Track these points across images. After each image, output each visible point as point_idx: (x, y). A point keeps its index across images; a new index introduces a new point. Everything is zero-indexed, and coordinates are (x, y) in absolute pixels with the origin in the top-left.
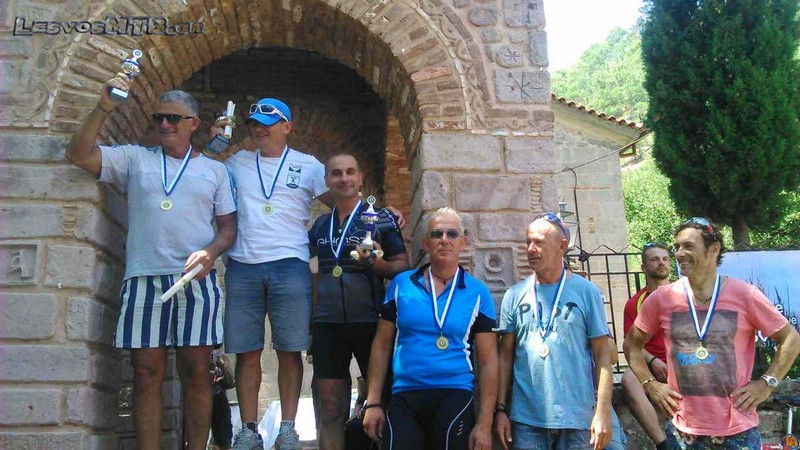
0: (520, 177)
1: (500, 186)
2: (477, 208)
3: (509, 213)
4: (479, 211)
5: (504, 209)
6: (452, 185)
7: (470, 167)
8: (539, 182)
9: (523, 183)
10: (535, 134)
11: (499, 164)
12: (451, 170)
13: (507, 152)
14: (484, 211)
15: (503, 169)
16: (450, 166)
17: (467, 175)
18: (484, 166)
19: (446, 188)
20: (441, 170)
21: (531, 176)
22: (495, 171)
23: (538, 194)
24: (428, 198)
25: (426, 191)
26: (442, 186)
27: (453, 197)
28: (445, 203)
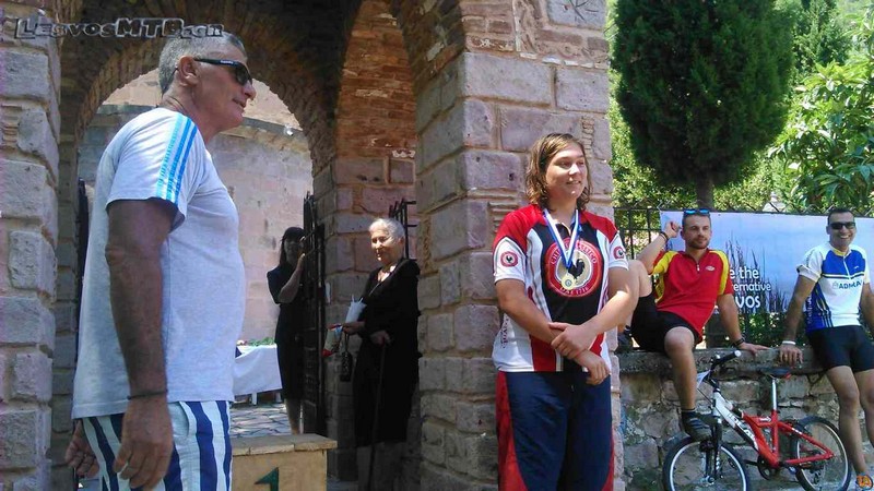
0: (571, 115)
1: (550, 124)
2: (524, 148)
6: (498, 119)
7: (518, 98)
8: (592, 123)
9: (575, 122)
10: (589, 65)
11: (549, 98)
12: (496, 99)
13: (558, 84)
15: (553, 104)
16: (496, 94)
17: (513, 108)
18: (534, 99)
19: (490, 121)
20: (485, 99)
21: (584, 114)
22: (544, 105)
23: (590, 137)
24: (471, 132)
25: (468, 123)
26: (486, 118)
27: (498, 133)
28: (489, 139)
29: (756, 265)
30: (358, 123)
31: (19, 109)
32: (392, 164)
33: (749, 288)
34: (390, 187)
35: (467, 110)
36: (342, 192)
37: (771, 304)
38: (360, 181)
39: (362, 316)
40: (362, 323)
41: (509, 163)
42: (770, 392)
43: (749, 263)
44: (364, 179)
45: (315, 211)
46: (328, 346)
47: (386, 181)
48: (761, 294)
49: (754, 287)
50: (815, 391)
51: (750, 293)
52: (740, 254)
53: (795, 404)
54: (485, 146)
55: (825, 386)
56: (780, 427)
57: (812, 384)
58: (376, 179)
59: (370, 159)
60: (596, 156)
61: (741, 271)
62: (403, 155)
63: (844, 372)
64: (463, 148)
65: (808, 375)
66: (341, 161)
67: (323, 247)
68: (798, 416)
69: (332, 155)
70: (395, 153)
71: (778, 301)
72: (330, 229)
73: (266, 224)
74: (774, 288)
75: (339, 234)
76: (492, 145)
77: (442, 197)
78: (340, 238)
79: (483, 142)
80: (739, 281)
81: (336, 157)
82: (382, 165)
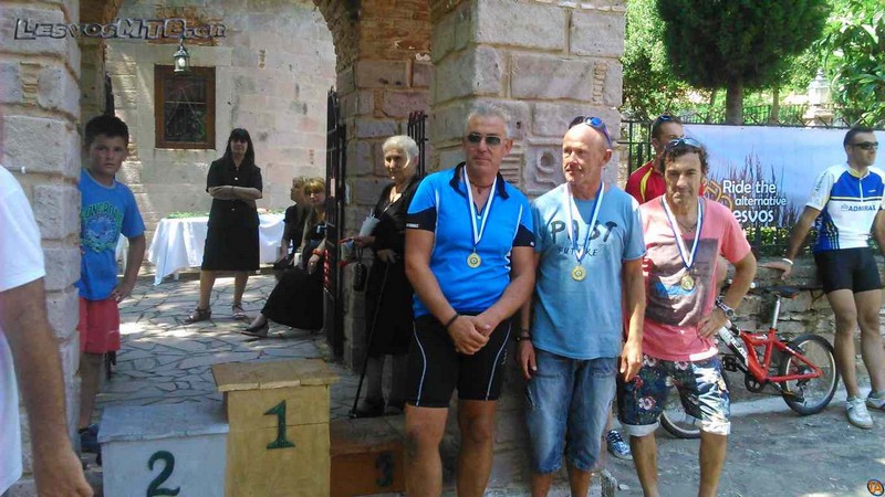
0: (584, 61)
1: (561, 71)
2: (533, 96)
3: (567, 103)
4: (536, 99)
5: (562, 99)
6: (508, 68)
7: (531, 44)
8: (605, 68)
9: (587, 68)
10: (606, 8)
11: (562, 44)
12: (508, 46)
13: (573, 29)
14: (540, 100)
15: (566, 50)
16: (507, 40)
17: (525, 54)
18: (546, 45)
19: (501, 69)
20: (496, 46)
21: (596, 60)
22: (556, 51)
23: (601, 82)
24: (480, 80)
25: (478, 71)
26: (497, 66)
27: (508, 81)
28: (499, 87)
29: (774, 179)
30: (381, 25)
31: (37, 66)
32: (415, 67)
33: (763, 203)
34: (412, 91)
35: (478, 58)
36: (363, 95)
37: (784, 218)
38: (381, 85)
39: (375, 231)
40: (373, 238)
41: (516, 112)
42: (773, 307)
43: (767, 178)
44: (386, 82)
45: (338, 110)
46: (343, 257)
47: (408, 85)
48: (775, 208)
49: (769, 202)
50: (817, 305)
51: (764, 208)
52: (758, 169)
53: (794, 318)
54: (495, 95)
55: (824, 304)
56: (775, 344)
57: (814, 299)
58: (398, 83)
59: (392, 62)
60: (606, 104)
61: (758, 185)
62: (427, 57)
63: (846, 296)
64: (472, 96)
65: (811, 290)
66: (361, 65)
67: (344, 148)
68: (798, 329)
69: (355, 57)
70: (418, 57)
71: (792, 215)
72: (351, 132)
73: (297, 88)
74: (789, 202)
75: (359, 139)
76: (501, 93)
77: (451, 137)
78: (361, 142)
79: (493, 91)
80: (754, 195)
81: (359, 59)
82: (404, 68)
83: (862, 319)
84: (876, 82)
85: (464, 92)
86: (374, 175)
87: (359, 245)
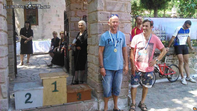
0: (122, 2)
1: (117, 5)
2: (111, 11)
3: (119, 12)
4: (112, 11)
5: (118, 11)
6: (105, 4)
8: (127, 4)
9: (123, 4)
14: (113, 11)
17: (109, 1)
19: (104, 4)
21: (125, 2)
22: (116, 0)
23: (126, 7)
24: (99, 7)
25: (98, 5)
26: (103, 4)
27: (105, 7)
28: (103, 9)
29: (165, 30)
32: (84, 5)
33: (163, 35)
34: (83, 11)
35: (98, 2)
36: (72, 12)
37: (167, 38)
38: (76, 9)
39: (76, 42)
40: (76, 44)
41: (107, 14)
42: (165, 58)
43: (163, 29)
44: (77, 9)
45: (66, 15)
46: (69, 49)
47: (82, 9)
48: (165, 36)
49: (164, 35)
50: (174, 58)
51: (163, 36)
52: (161, 27)
53: (169, 61)
54: (102, 10)
55: (176, 57)
56: (165, 67)
57: (174, 56)
58: (80, 9)
59: (78, 4)
60: (128, 12)
61: (161, 31)
62: (86, 3)
63: (181, 55)
64: (97, 11)
65: (173, 55)
66: (72, 5)
67: (68, 24)
68: (170, 63)
69: (70, 3)
70: (84, 3)
71: (169, 38)
72: (70, 20)
73: (57, 11)
74: (168, 35)
75: (72, 22)
76: (104, 10)
77: (93, 20)
78: (72, 23)
79: (102, 9)
80: (160, 34)
81: (71, 3)
82: (81, 5)
83: (184, 60)
84: (187, 8)
85: (95, 10)
86: (75, 30)
87: (73, 46)
